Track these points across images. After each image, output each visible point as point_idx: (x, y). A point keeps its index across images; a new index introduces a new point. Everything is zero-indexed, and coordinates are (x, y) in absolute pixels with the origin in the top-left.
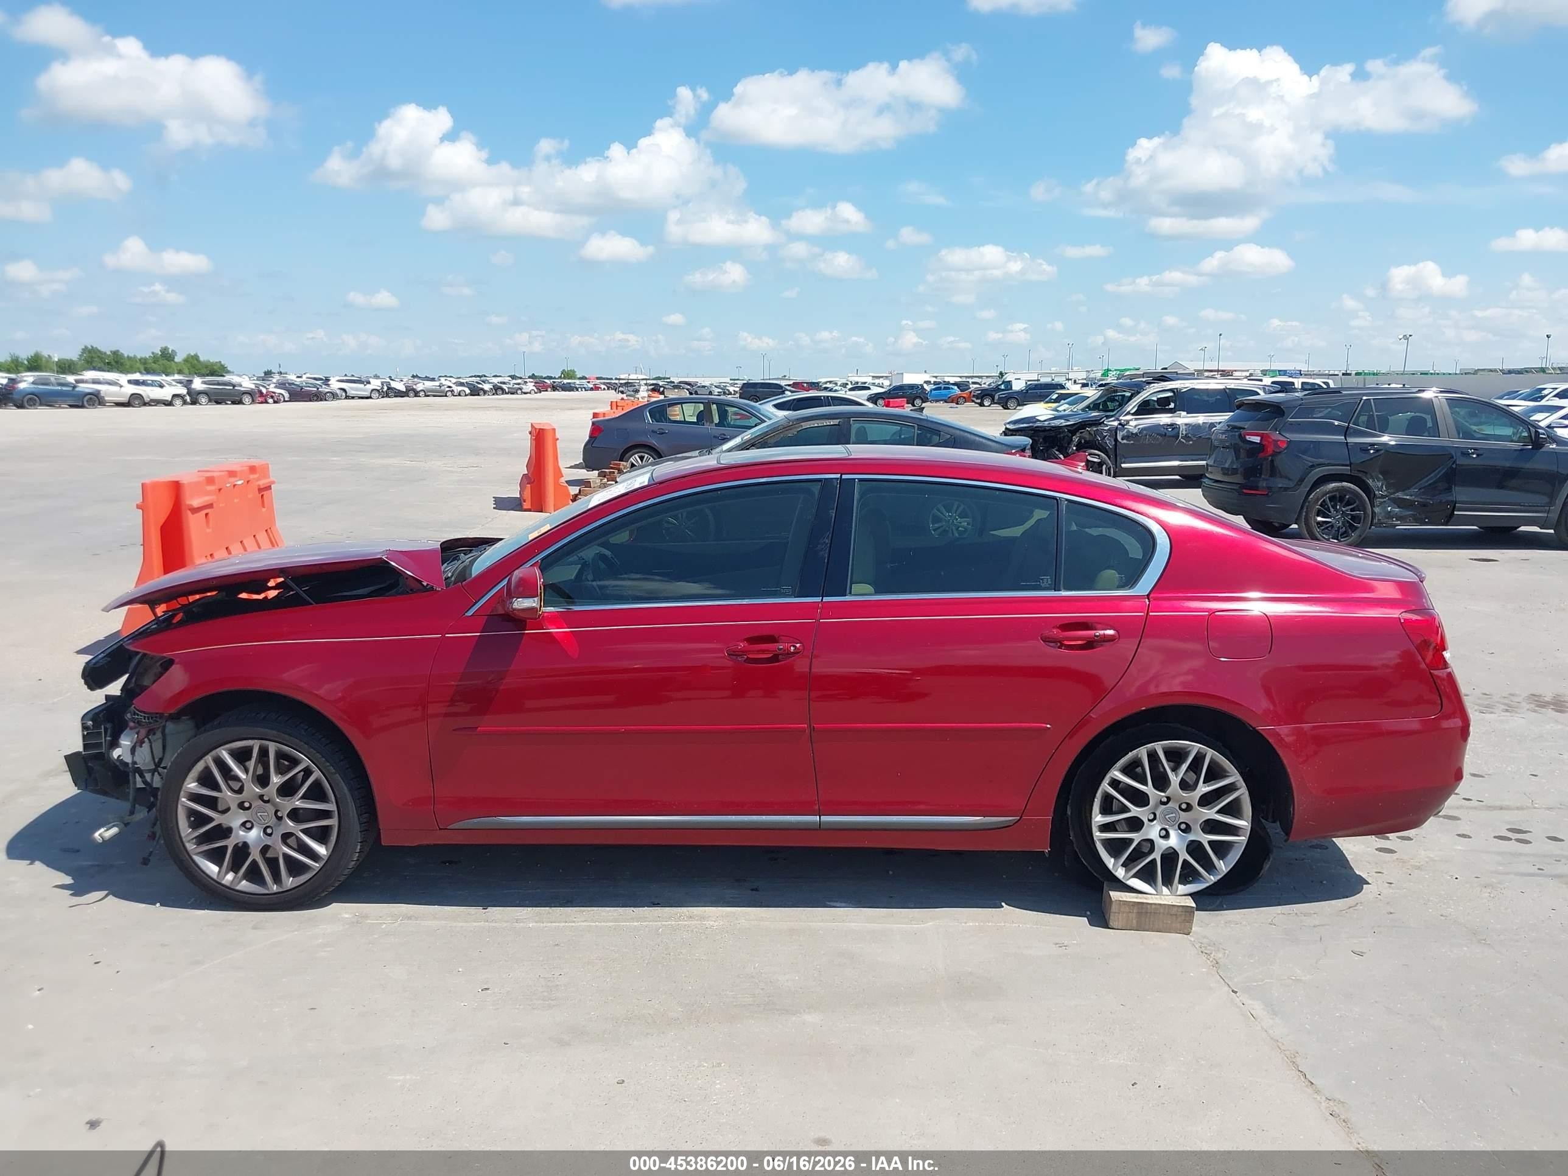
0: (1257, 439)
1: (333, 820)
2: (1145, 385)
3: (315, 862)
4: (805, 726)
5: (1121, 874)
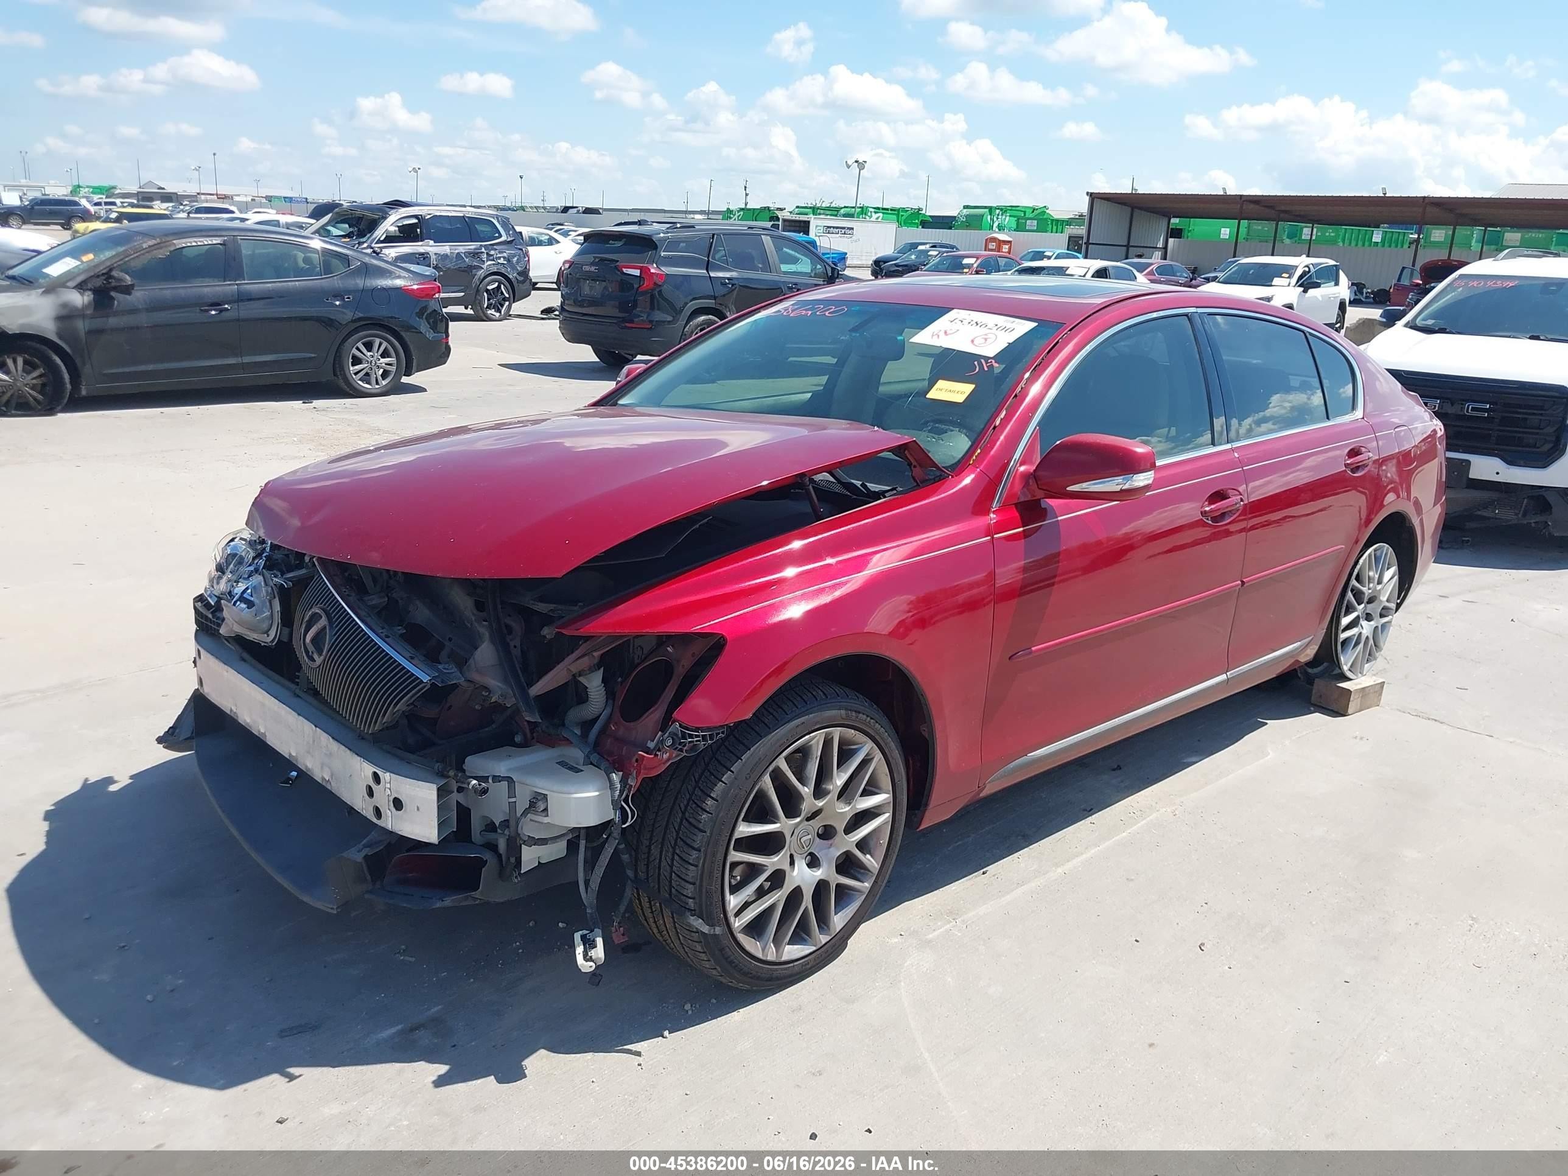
0: (637, 272)
1: (887, 815)
2: (388, 209)
3: (863, 882)
4: (1239, 582)
5: (1345, 668)
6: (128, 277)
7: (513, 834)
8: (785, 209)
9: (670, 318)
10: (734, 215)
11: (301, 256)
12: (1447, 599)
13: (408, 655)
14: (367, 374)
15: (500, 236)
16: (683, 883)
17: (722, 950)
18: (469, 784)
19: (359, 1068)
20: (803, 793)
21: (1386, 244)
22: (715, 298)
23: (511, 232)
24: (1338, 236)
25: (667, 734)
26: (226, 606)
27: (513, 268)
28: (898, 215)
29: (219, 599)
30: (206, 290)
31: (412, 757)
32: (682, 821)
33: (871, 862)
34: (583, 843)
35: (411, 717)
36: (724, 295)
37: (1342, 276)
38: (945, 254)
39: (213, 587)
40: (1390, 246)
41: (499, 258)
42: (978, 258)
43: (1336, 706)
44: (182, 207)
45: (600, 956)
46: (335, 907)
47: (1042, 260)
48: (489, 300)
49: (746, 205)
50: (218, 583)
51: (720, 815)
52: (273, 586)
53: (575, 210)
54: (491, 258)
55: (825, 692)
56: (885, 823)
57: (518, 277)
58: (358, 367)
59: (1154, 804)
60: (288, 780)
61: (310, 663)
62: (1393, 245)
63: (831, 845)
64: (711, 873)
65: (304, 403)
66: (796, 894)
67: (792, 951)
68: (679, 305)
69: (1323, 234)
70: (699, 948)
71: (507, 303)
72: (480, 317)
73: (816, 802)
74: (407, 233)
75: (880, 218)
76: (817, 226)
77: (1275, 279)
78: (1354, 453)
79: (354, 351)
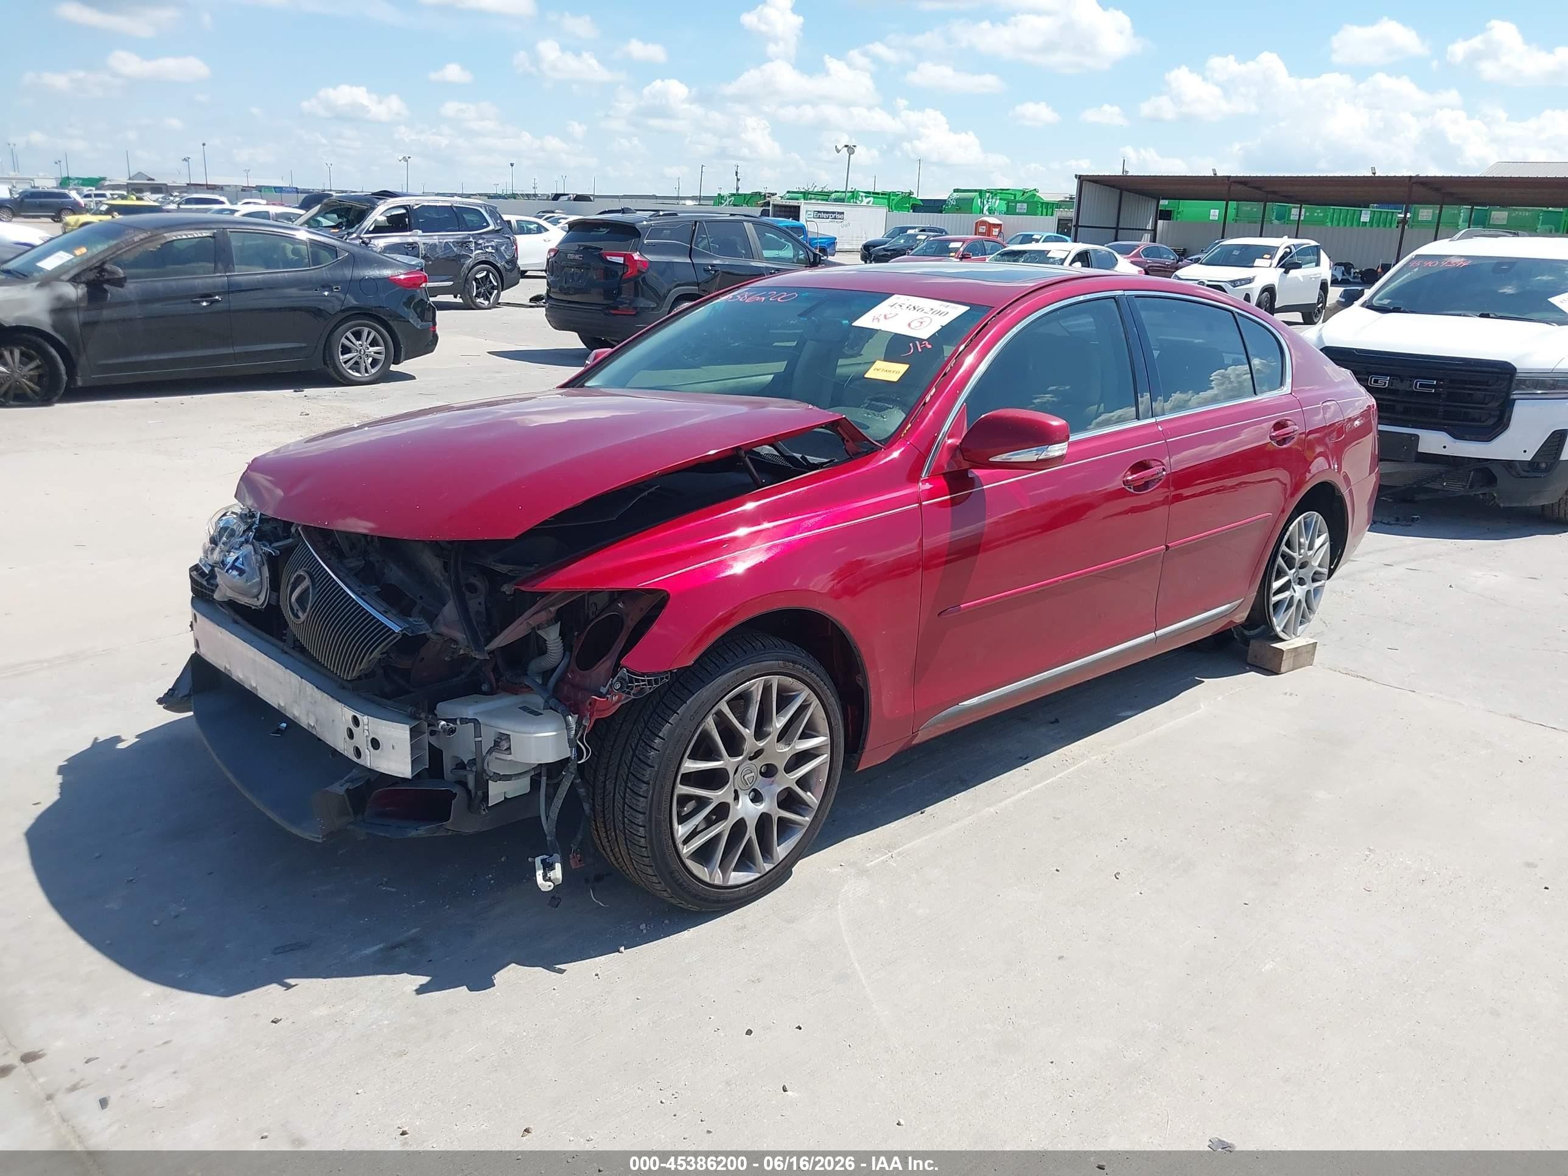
0: (621, 260)
1: (825, 756)
2: (377, 200)
3: (804, 817)
4: (1164, 547)
5: (1278, 629)
6: (120, 270)
7: (479, 769)
8: (776, 194)
9: (653, 305)
10: (726, 201)
11: (289, 247)
12: (1392, 567)
13: (382, 609)
14: (357, 363)
15: (488, 225)
16: (634, 813)
17: (671, 873)
18: (438, 724)
19: (344, 979)
20: (744, 734)
21: (1375, 225)
22: (698, 284)
23: (499, 221)
24: (1326, 216)
25: (616, 678)
26: (219, 572)
27: (502, 257)
28: (889, 198)
29: (213, 567)
30: (197, 282)
31: (388, 702)
32: (633, 757)
33: (812, 798)
34: (544, 779)
35: (386, 667)
36: (707, 282)
37: (1323, 256)
38: (932, 239)
39: (207, 557)
40: (1378, 226)
41: (488, 247)
42: (964, 242)
43: (1270, 666)
44: (171, 198)
45: (558, 877)
46: (321, 836)
47: (1031, 243)
48: (477, 288)
49: (737, 190)
50: (212, 554)
51: (667, 752)
52: (263, 555)
53: (566, 198)
54: (480, 247)
55: (764, 644)
56: (823, 764)
57: (506, 266)
58: (347, 356)
59: (1086, 753)
60: (279, 731)
61: (295, 620)
62: (1381, 225)
63: (773, 782)
64: (660, 803)
65: (295, 391)
66: (740, 826)
67: (737, 877)
68: (662, 292)
69: (1312, 215)
70: (650, 871)
71: (496, 292)
72: (469, 305)
73: (757, 743)
74: (396, 224)
75: (871, 202)
76: (807, 211)
77: (1257, 260)
78: (1280, 425)
79: (344, 340)
